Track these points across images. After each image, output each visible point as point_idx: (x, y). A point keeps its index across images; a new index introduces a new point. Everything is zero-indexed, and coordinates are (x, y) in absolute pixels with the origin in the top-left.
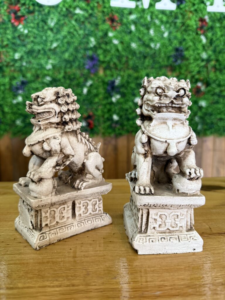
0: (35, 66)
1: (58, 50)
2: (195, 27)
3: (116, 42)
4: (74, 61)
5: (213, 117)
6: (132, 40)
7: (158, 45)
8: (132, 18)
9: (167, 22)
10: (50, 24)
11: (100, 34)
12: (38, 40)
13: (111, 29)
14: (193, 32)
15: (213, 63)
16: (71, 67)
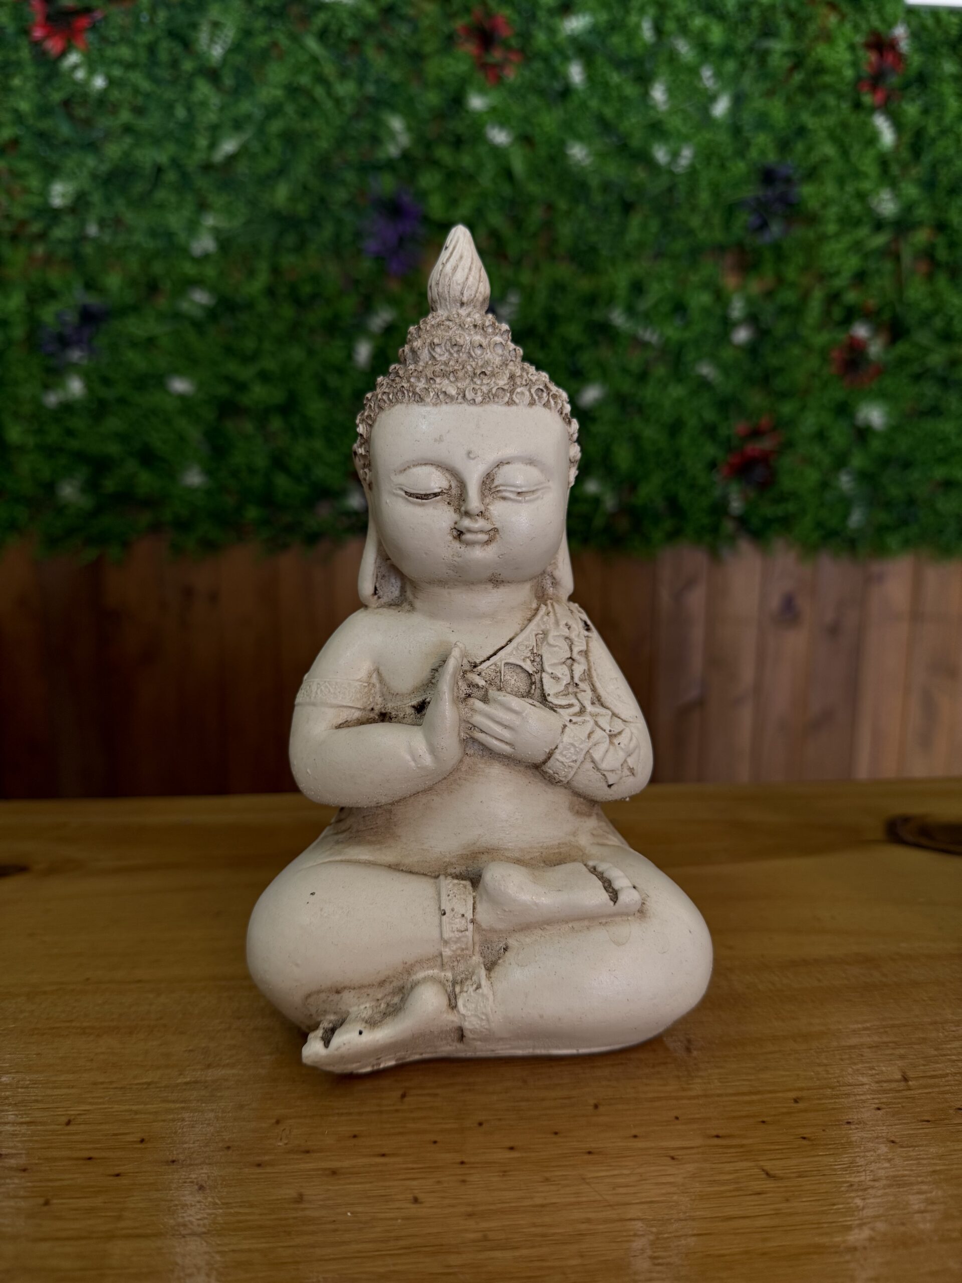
0: (138, 238)
1: (242, 168)
2: (849, 73)
3: (500, 137)
4: (314, 220)
5: (915, 475)
6: (570, 128)
7: (687, 154)
8: (572, 30)
9: (727, 51)
10: (205, 48)
11: (433, 98)
12: (152, 122)
13: (479, 76)
14: (840, 96)
15: (922, 237)
16: (301, 247)
